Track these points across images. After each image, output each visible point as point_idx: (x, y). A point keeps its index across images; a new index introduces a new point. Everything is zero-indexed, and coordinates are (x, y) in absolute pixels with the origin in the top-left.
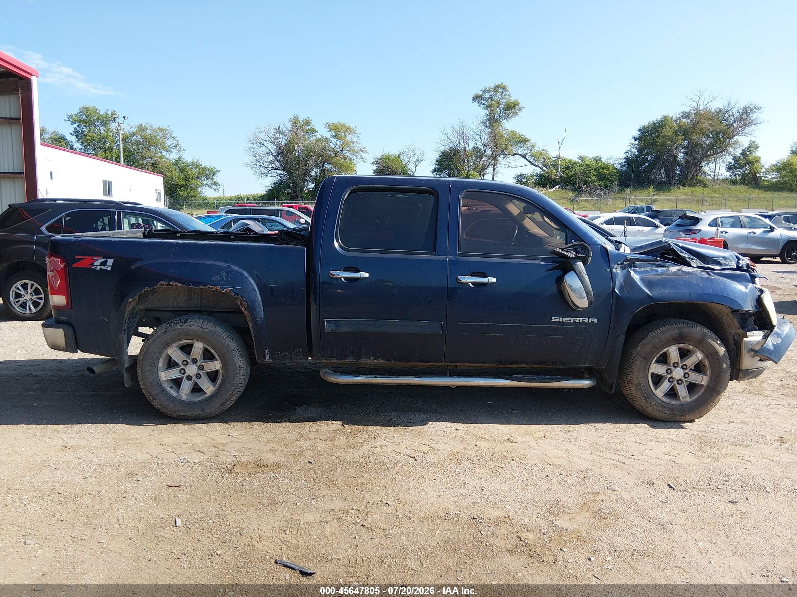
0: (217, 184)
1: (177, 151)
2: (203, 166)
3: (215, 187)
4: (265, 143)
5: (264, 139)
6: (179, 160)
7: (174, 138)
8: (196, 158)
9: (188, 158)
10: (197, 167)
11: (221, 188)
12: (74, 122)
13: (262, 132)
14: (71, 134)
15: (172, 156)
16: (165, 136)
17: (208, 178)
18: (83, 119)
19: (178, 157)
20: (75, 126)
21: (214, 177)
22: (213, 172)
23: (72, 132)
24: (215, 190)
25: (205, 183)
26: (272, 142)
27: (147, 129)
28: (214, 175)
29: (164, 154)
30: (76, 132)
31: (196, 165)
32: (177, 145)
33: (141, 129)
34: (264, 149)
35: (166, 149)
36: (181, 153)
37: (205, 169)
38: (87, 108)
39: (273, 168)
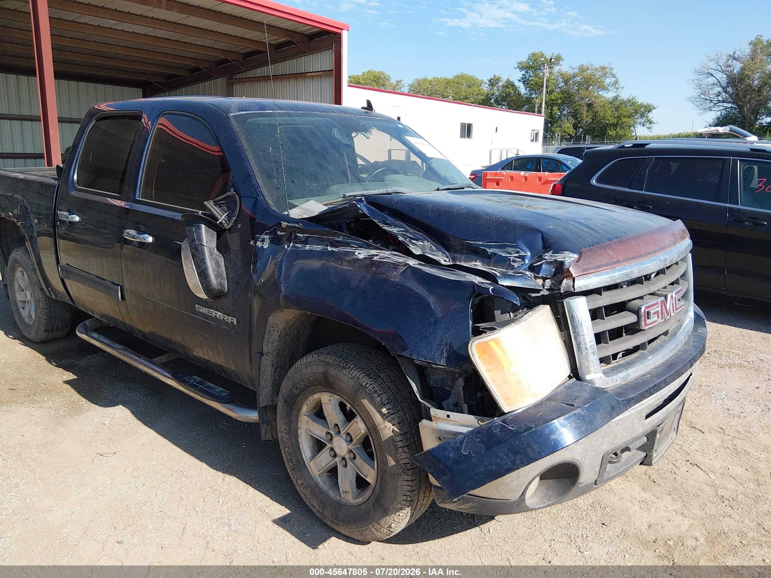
0: (651, 123)
1: (615, 89)
2: (639, 103)
3: (648, 125)
4: (713, 72)
5: (714, 68)
6: (616, 98)
7: (614, 76)
8: (633, 95)
9: (624, 95)
10: (633, 104)
11: (654, 126)
12: (522, 69)
13: (712, 60)
14: (519, 80)
15: (609, 95)
16: (605, 75)
17: (642, 116)
18: (530, 64)
19: (615, 95)
20: (523, 72)
21: (649, 115)
22: (649, 109)
23: (520, 79)
24: (648, 128)
25: (639, 121)
26: (723, 71)
27: (588, 69)
28: (649, 112)
29: (601, 93)
30: (523, 79)
31: (631, 102)
32: (616, 82)
33: (582, 70)
34: (711, 80)
35: (604, 88)
36: (619, 91)
37: (641, 106)
38: (535, 54)
39: (719, 101)
